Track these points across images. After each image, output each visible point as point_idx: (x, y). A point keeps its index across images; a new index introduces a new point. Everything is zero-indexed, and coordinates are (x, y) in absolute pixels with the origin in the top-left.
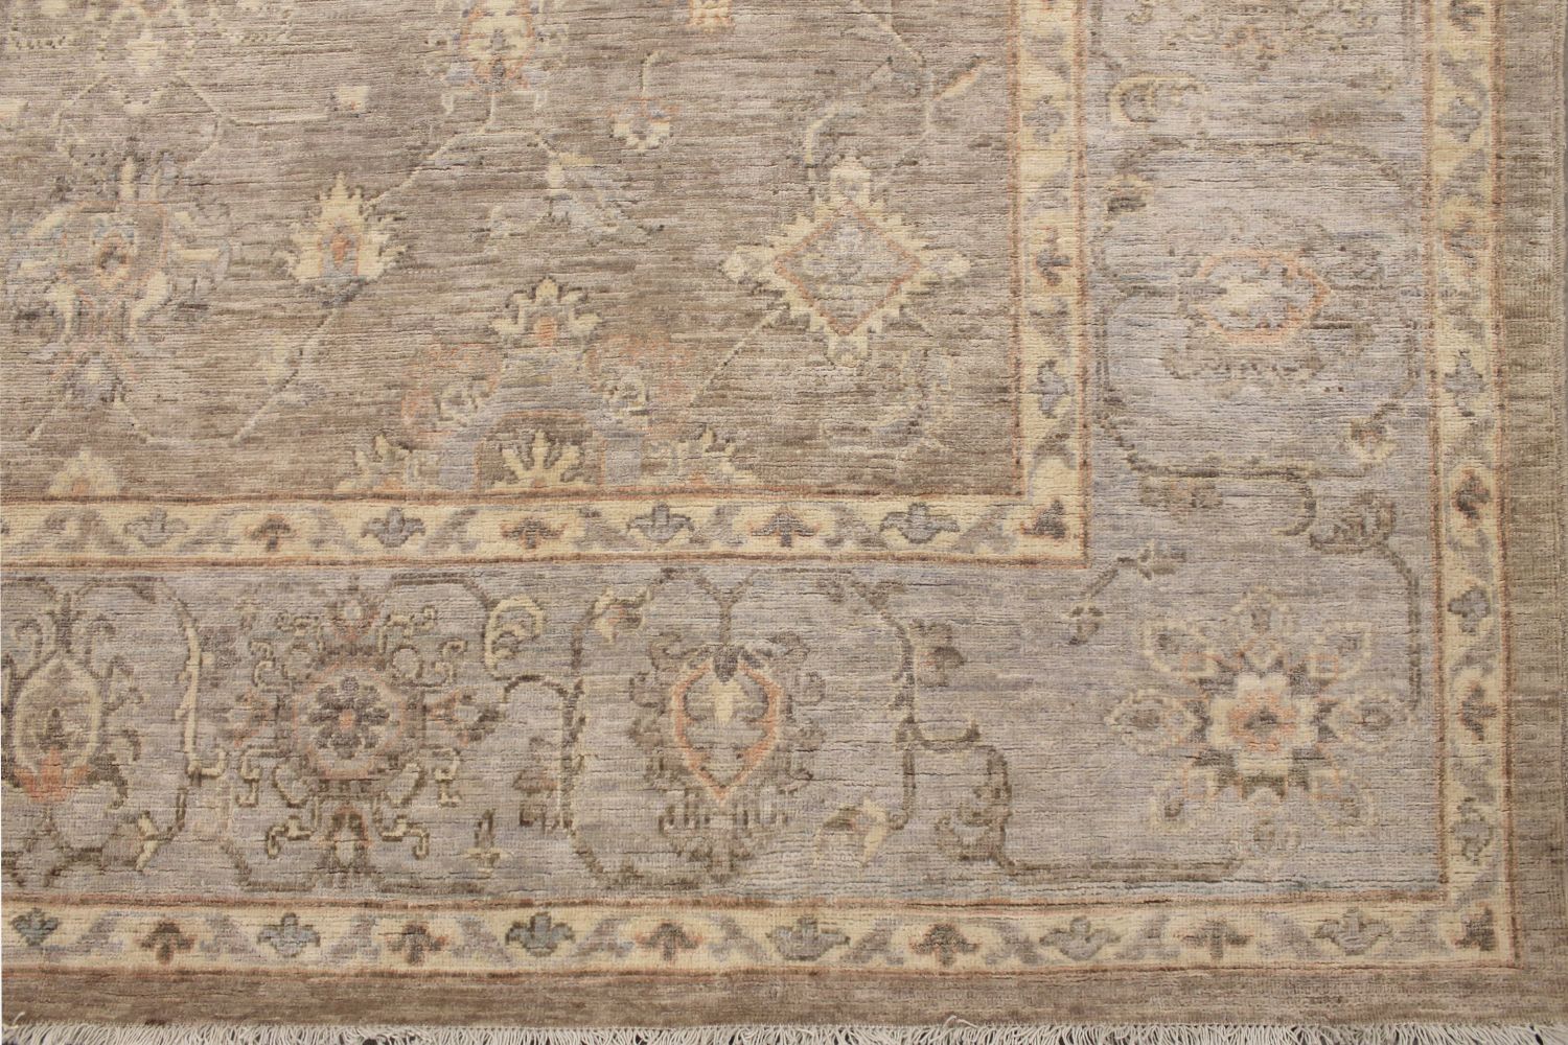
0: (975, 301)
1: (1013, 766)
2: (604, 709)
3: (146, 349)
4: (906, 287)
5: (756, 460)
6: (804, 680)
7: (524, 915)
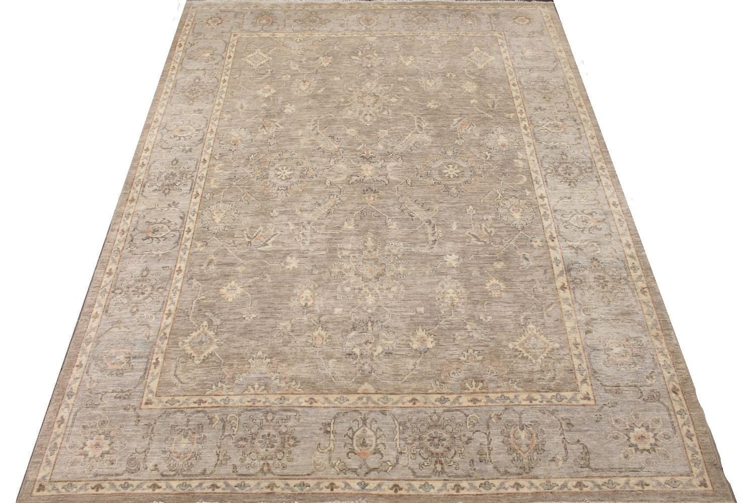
0: (562, 352)
1: (589, 447)
2: (496, 437)
3: (379, 362)
4: (547, 349)
5: (522, 385)
6: (539, 430)
7: (483, 482)
